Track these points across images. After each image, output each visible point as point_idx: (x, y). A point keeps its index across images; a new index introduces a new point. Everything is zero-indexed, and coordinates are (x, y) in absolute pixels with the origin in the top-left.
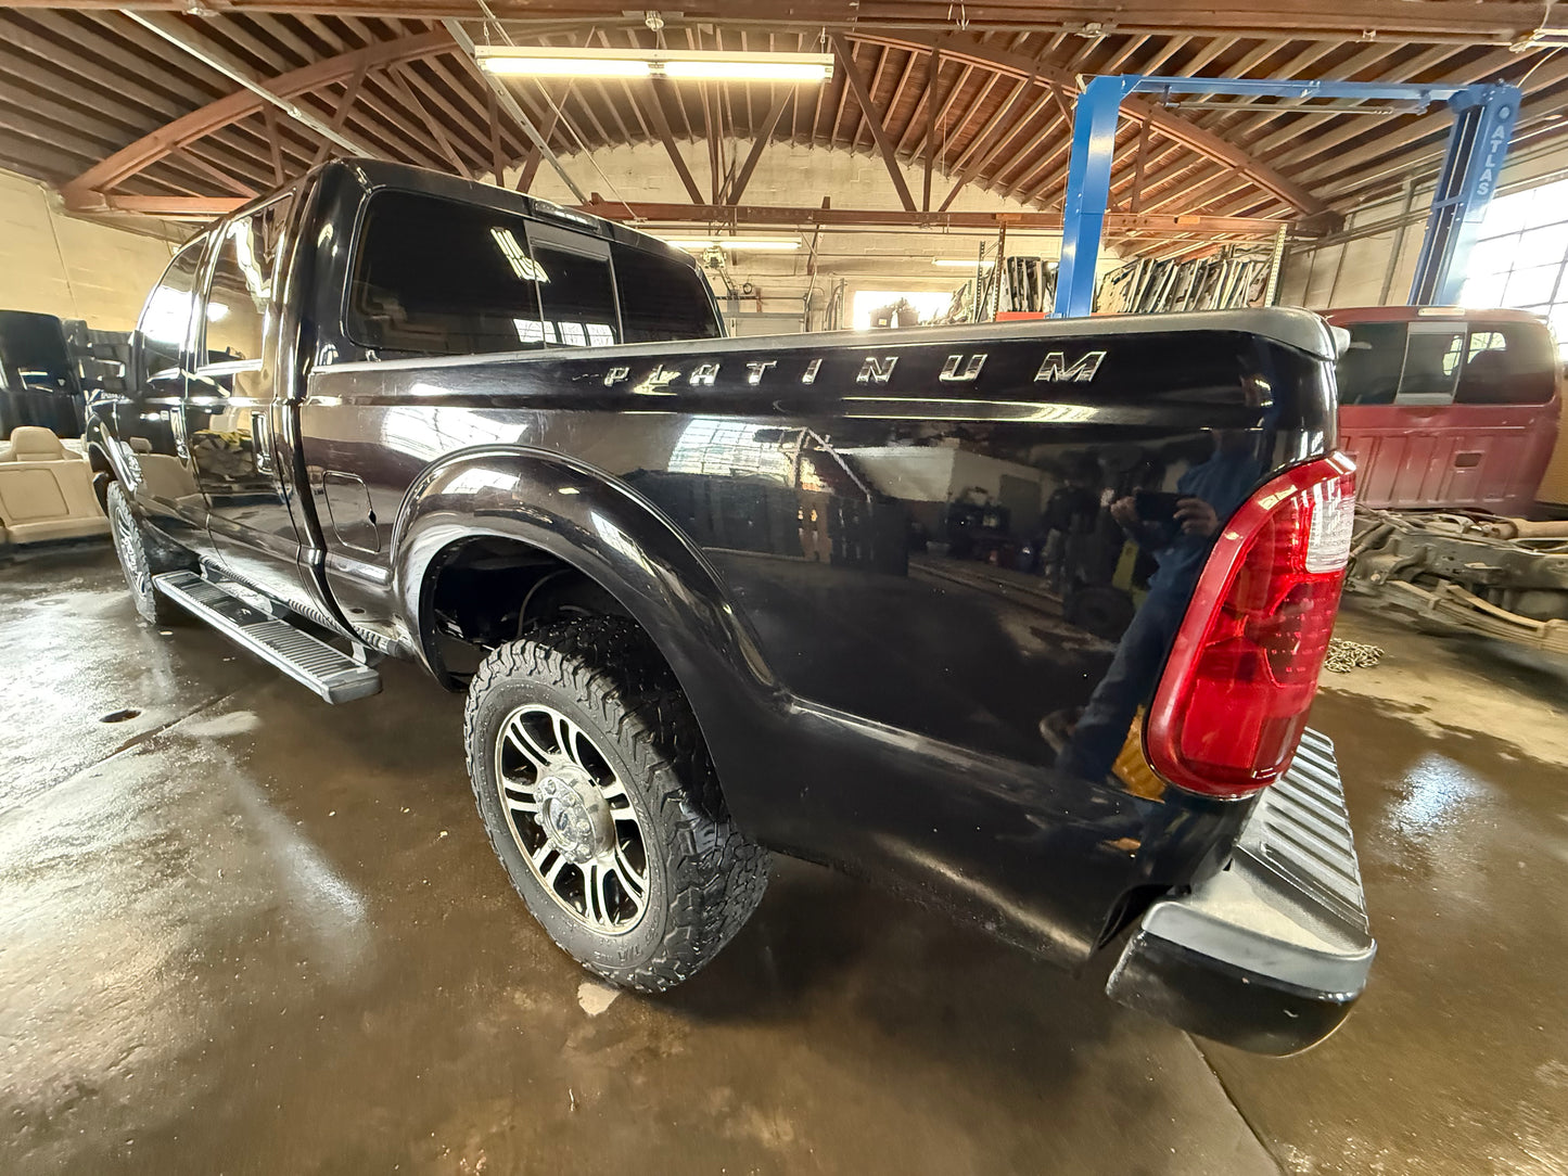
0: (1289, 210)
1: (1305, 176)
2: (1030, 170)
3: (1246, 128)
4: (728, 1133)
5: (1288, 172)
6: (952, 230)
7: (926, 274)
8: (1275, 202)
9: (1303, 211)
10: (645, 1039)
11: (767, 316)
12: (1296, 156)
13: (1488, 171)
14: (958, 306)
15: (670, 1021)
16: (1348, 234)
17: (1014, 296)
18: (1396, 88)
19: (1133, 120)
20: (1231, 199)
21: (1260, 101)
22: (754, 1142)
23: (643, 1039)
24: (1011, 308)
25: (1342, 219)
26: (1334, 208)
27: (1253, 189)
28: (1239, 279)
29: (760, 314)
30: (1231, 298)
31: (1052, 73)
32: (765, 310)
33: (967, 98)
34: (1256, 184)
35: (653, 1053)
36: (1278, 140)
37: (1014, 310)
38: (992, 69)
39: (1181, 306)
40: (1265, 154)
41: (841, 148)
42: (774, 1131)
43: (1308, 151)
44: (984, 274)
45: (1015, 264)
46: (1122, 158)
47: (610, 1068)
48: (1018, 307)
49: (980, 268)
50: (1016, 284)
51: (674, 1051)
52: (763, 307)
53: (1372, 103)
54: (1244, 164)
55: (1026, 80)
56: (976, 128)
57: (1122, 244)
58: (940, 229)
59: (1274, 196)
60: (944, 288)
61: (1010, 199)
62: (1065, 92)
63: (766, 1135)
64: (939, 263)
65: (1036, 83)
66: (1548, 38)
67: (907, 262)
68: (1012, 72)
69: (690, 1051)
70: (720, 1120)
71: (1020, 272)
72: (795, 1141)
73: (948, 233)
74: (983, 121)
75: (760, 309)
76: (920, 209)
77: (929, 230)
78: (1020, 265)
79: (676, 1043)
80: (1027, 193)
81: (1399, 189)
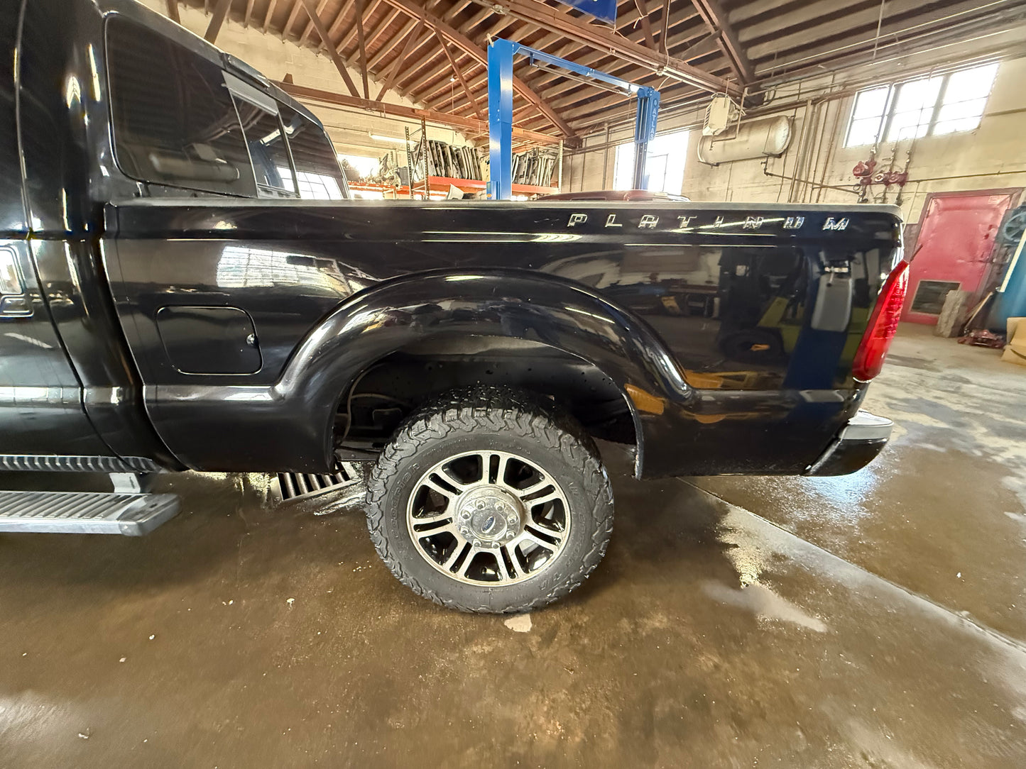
0: (559, 132)
1: (565, 115)
2: (418, 82)
3: (539, 82)
4: (644, 634)
5: (558, 111)
6: (388, 115)
7: (357, 143)
8: (552, 126)
9: (566, 134)
10: (567, 624)
12: (560, 103)
13: (653, 129)
14: (386, 168)
15: (568, 610)
16: (585, 149)
17: (436, 166)
18: (604, 75)
19: (482, 63)
20: (531, 121)
21: (549, 66)
22: (655, 630)
23: (565, 626)
24: (436, 174)
25: (581, 141)
26: (578, 134)
27: (542, 117)
28: (546, 168)
30: (543, 178)
31: (435, 21)
33: (374, 21)
34: (544, 115)
35: (577, 626)
36: (554, 92)
37: (438, 175)
38: (393, 5)
39: (522, 180)
40: (547, 99)
41: (273, 34)
42: (659, 621)
43: (566, 102)
44: (412, 149)
45: (433, 145)
46: (474, 86)
47: (568, 646)
48: (439, 173)
49: (408, 145)
50: (436, 158)
51: (585, 620)
53: (596, 81)
54: (539, 103)
55: (418, 21)
56: (381, 44)
57: (475, 139)
58: (378, 114)
59: (552, 123)
60: (372, 155)
61: (405, 98)
62: (444, 36)
63: (657, 624)
64: (374, 137)
65: (425, 25)
66: (668, 72)
67: (341, 133)
68: (408, 12)
69: (592, 616)
70: (635, 631)
71: (438, 151)
72: (669, 619)
73: (385, 118)
74: (385, 40)
76: (362, 96)
77: (371, 113)
78: (437, 147)
79: (582, 616)
80: (416, 96)
81: (603, 129)
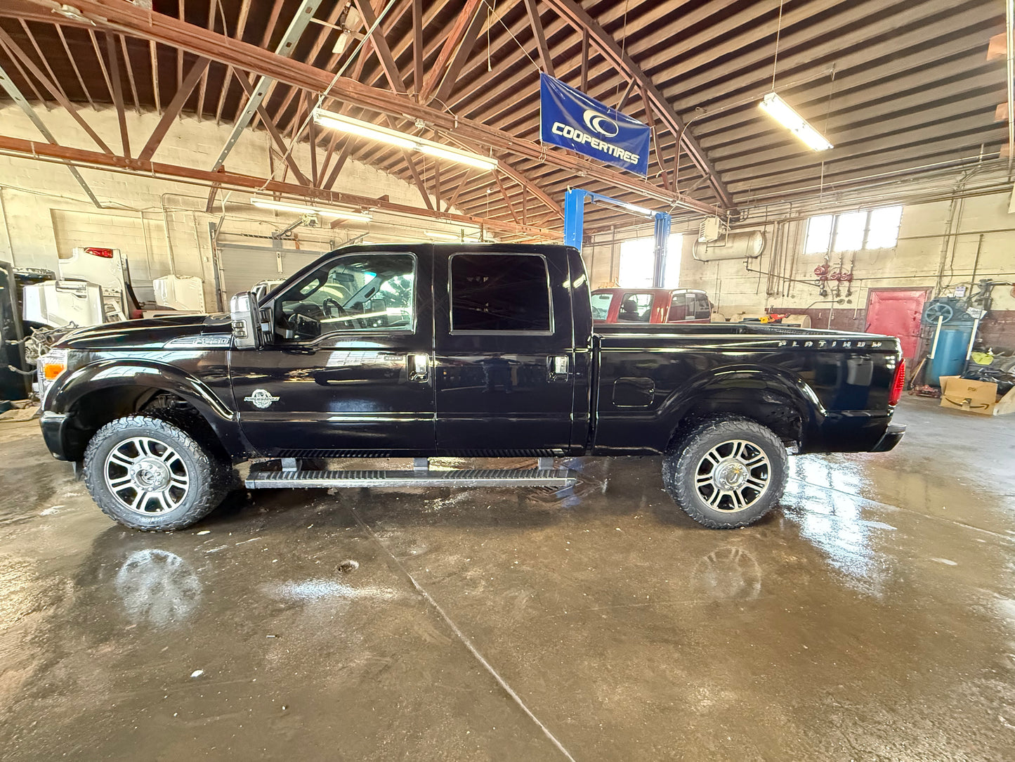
6: (452, 222)
11: (304, 252)
16: (594, 244)
25: (591, 238)
29: (298, 250)
32: (302, 248)
52: (300, 246)
58: (444, 221)
66: (679, 204)
73: (450, 224)
75: (298, 248)
76: (436, 210)
77: (440, 221)
